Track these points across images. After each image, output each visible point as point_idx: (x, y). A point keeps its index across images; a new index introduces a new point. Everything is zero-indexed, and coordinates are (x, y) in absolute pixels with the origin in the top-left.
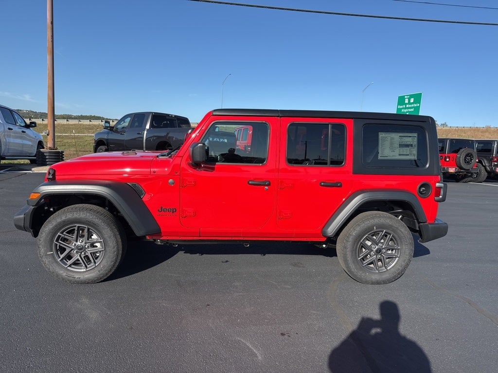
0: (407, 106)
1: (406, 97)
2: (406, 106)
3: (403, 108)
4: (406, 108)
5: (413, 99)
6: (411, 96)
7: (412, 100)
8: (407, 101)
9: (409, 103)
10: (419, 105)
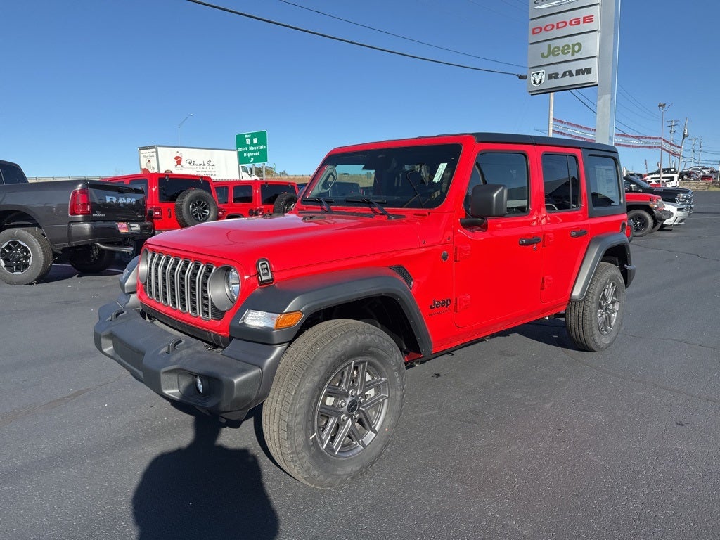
0: (250, 148)
1: (246, 136)
2: (248, 149)
3: (245, 152)
4: (249, 151)
5: (256, 139)
6: (253, 136)
7: (255, 141)
8: (248, 142)
9: (252, 145)
10: (265, 147)
